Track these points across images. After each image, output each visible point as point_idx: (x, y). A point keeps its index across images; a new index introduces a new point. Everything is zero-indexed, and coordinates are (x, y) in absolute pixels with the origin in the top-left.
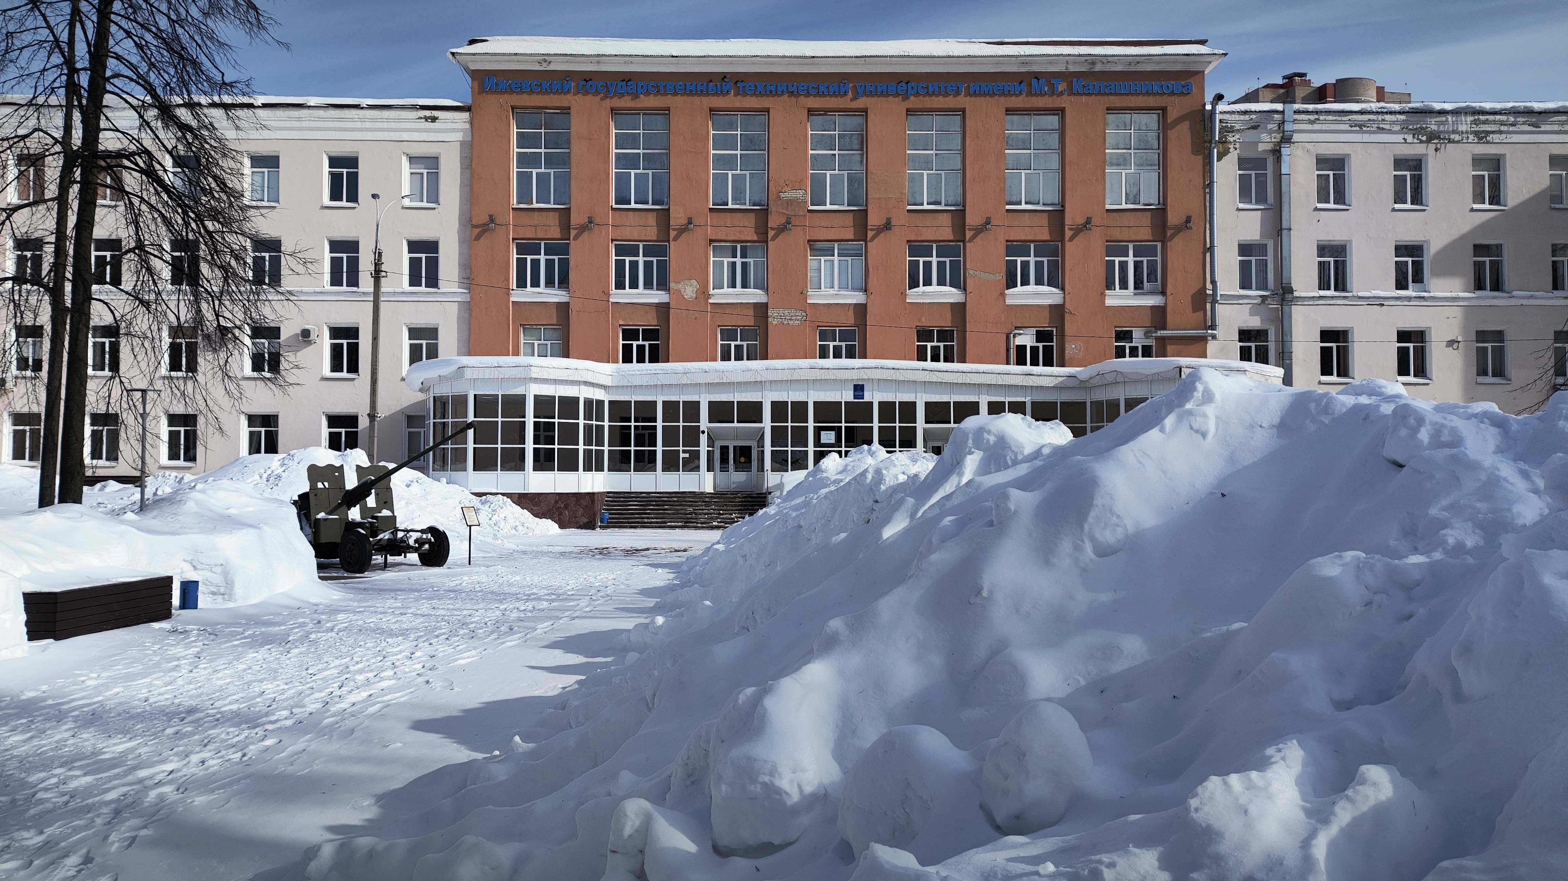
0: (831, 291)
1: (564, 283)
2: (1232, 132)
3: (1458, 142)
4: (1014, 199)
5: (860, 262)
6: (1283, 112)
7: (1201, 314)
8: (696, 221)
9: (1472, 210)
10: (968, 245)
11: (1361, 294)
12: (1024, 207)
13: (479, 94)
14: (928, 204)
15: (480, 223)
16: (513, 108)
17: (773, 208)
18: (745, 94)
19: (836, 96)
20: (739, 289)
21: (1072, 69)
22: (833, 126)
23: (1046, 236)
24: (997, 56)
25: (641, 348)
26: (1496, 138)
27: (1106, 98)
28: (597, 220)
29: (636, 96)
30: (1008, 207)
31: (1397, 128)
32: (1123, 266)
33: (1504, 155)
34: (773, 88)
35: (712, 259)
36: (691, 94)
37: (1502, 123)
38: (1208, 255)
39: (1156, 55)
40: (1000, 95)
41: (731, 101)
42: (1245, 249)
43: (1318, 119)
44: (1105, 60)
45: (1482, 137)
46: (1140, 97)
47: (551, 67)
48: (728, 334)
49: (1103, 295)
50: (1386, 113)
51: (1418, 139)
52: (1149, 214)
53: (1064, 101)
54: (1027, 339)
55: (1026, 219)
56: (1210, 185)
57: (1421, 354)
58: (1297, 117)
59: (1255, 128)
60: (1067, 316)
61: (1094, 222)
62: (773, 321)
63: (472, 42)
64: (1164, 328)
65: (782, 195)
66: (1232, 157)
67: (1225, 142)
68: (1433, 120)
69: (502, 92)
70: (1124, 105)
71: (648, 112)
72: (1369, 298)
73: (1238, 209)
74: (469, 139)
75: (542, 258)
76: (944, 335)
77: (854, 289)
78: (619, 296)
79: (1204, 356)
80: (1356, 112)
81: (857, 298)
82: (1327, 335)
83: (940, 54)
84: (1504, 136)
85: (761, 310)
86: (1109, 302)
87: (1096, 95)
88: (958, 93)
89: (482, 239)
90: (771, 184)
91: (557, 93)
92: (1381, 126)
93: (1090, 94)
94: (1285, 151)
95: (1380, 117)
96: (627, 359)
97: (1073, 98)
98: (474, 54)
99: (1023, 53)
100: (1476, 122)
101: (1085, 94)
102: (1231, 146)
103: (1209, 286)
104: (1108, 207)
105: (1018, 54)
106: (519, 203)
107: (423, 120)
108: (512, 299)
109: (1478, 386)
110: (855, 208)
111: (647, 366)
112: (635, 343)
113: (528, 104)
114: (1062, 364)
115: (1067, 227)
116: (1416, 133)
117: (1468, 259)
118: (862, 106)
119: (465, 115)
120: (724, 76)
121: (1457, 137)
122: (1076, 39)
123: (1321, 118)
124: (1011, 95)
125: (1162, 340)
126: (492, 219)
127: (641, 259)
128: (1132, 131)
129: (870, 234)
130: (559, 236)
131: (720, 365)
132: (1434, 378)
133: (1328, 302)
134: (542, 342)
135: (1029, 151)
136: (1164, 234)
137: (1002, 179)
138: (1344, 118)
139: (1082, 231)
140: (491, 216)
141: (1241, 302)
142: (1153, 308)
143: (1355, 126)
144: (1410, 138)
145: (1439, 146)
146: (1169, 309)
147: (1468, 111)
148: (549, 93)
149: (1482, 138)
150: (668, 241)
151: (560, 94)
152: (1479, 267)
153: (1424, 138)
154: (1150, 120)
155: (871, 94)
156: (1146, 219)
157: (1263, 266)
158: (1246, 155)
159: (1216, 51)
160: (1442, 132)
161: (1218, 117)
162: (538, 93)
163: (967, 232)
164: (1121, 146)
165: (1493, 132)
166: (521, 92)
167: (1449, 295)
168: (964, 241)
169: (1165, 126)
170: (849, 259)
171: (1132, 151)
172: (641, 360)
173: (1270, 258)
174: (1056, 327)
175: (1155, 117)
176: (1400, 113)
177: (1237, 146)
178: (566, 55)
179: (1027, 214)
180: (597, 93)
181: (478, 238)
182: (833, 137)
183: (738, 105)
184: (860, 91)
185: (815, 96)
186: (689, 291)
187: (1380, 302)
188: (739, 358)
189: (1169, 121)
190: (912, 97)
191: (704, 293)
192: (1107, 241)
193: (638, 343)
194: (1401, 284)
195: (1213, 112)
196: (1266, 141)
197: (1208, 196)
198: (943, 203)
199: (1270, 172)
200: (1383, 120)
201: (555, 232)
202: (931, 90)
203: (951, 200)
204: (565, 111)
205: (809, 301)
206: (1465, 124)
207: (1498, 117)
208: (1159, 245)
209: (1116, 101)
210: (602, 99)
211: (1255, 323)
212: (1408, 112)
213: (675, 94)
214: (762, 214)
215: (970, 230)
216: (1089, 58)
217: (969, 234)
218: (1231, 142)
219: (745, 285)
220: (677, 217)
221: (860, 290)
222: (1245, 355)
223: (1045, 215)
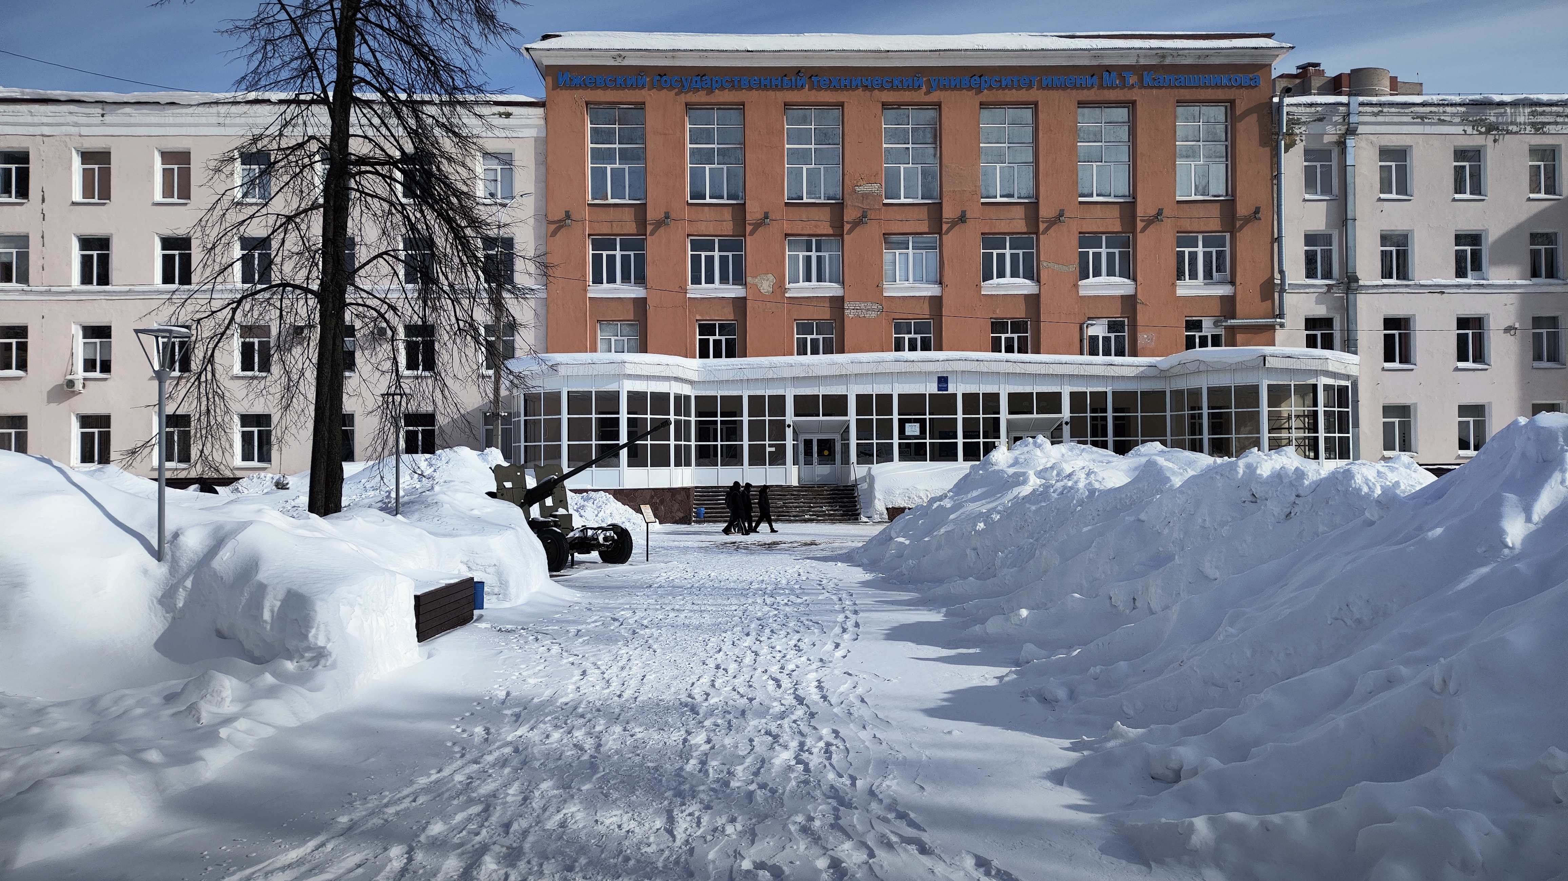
0: (906, 284)
1: (641, 279)
2: (1299, 124)
3: (1516, 133)
4: (1086, 191)
5: (933, 255)
6: (1348, 105)
7: (1269, 302)
8: (772, 216)
9: (1529, 199)
10: (1042, 237)
11: (1422, 282)
12: (1095, 199)
13: (553, 89)
14: (1001, 196)
15: (556, 219)
16: (587, 103)
17: (848, 202)
18: (819, 89)
19: (910, 90)
20: (814, 283)
21: (1142, 62)
22: (906, 120)
23: (1118, 228)
24: (1069, 50)
25: (717, 343)
26: (1552, 129)
27: (1176, 91)
28: (673, 215)
29: (710, 91)
30: (1081, 199)
31: (1457, 120)
32: (1193, 257)
33: (1559, 146)
34: (847, 83)
35: (787, 253)
36: (766, 88)
37: (1558, 115)
38: (1276, 245)
39: (1226, 49)
40: (1072, 89)
41: (806, 95)
42: (1310, 239)
43: (1382, 112)
44: (1175, 54)
45: (1538, 128)
46: (1209, 90)
47: (626, 63)
48: (806, 328)
49: (1174, 285)
50: (1447, 105)
51: (1477, 130)
52: (1218, 205)
53: (1135, 94)
54: (1099, 330)
55: (1098, 211)
56: (1278, 177)
57: (1479, 340)
58: (1361, 109)
59: (1320, 120)
60: (1139, 306)
61: (1166, 213)
62: (849, 313)
63: (545, 37)
64: (1234, 318)
65: (857, 189)
66: (1299, 149)
67: (1292, 134)
68: (1493, 112)
69: (576, 88)
70: (1195, 98)
71: (722, 106)
72: (1431, 286)
73: (1305, 200)
74: (544, 135)
75: (618, 253)
76: (1018, 327)
77: (928, 282)
78: (695, 291)
79: (1273, 344)
80: (1418, 104)
81: (932, 290)
82: (1390, 323)
83: (1014, 48)
84: (1560, 127)
85: (837, 303)
86: (1180, 292)
87: (1167, 88)
88: (1030, 87)
89: (558, 235)
90: (846, 178)
91: (632, 87)
92: (1442, 118)
93: (1160, 87)
94: (1350, 142)
95: (1441, 109)
96: (704, 354)
97: (1143, 91)
98: (549, 50)
99: (1095, 47)
100: (1533, 113)
101: (1155, 87)
102: (1298, 138)
103: (1277, 275)
104: (1178, 198)
105: (1089, 47)
106: (593, 199)
107: (497, 116)
108: (589, 295)
109: (1534, 371)
110: (930, 201)
111: (724, 361)
112: (711, 338)
113: (603, 99)
114: (1134, 353)
115: (1138, 219)
116: (1475, 124)
117: (1525, 248)
118: (936, 100)
119: (540, 111)
120: (798, 71)
121: (1514, 128)
122: (1145, 33)
123: (1385, 110)
124: (1083, 89)
125: (1231, 330)
126: (568, 215)
127: (716, 254)
128: (1201, 124)
129: (945, 227)
130: (635, 232)
131: (796, 359)
132: (1492, 363)
133: (1391, 291)
134: (619, 338)
135: (1100, 144)
136: (1233, 225)
137: (1074, 171)
138: (1406, 111)
139: (1153, 222)
140: (567, 213)
141: (1307, 291)
142: (1222, 297)
143: (1417, 118)
144: (1469, 130)
145: (1497, 137)
146: (1238, 298)
147: (1526, 102)
148: (624, 89)
149: (1538, 130)
150: (744, 236)
151: (634, 89)
152: (1535, 255)
153: (1483, 130)
154: (1218, 113)
155: (944, 88)
156: (1215, 211)
157: (1327, 257)
158: (1312, 146)
159: (1284, 45)
160: (1500, 123)
161: (1285, 110)
162: (612, 89)
163: (1041, 224)
164: (1190, 138)
165: (1549, 123)
166: (596, 87)
167: (1507, 282)
168: (1037, 233)
169: (1232, 119)
170: (924, 252)
171: (1201, 143)
172: (717, 355)
173: (1335, 248)
174: (1128, 317)
175: (1223, 109)
176: (1460, 105)
177: (1303, 138)
178: (641, 50)
179: (1099, 206)
180: (671, 88)
181: (554, 234)
182: (906, 131)
183: (812, 99)
184: (934, 85)
185: (889, 90)
186: (766, 285)
187: (1440, 290)
188: (815, 352)
189: (1238, 114)
190: (985, 91)
191: (780, 287)
192: (1178, 232)
193: (714, 337)
194: (1461, 272)
195: (1280, 105)
196: (1331, 133)
197: (1275, 187)
198: (1016, 196)
199: (1334, 164)
200: (1444, 112)
201: (631, 228)
202: (1004, 83)
203: (1024, 193)
204: (639, 106)
205: (885, 294)
206: (1523, 115)
207: (1554, 109)
208: (1228, 235)
209: (1186, 94)
210: (676, 94)
211: (1321, 311)
212: (1468, 104)
213: (750, 88)
214: (838, 208)
215: (1043, 222)
216: (1159, 51)
217: (1042, 227)
218: (1297, 135)
219: (819, 279)
220: (754, 211)
221: (935, 282)
222: (1311, 342)
223: (1117, 206)
